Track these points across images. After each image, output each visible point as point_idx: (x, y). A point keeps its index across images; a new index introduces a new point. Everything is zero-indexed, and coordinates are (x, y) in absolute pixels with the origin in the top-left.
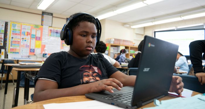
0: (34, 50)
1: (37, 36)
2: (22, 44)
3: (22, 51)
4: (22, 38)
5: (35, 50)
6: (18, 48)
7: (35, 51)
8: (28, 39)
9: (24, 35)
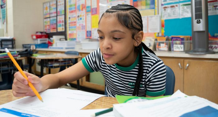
0: (90, 32)
1: (93, 7)
2: (78, 25)
3: (79, 36)
4: (77, 15)
5: (92, 32)
6: (75, 32)
7: (92, 35)
8: (83, 16)
9: (79, 10)
